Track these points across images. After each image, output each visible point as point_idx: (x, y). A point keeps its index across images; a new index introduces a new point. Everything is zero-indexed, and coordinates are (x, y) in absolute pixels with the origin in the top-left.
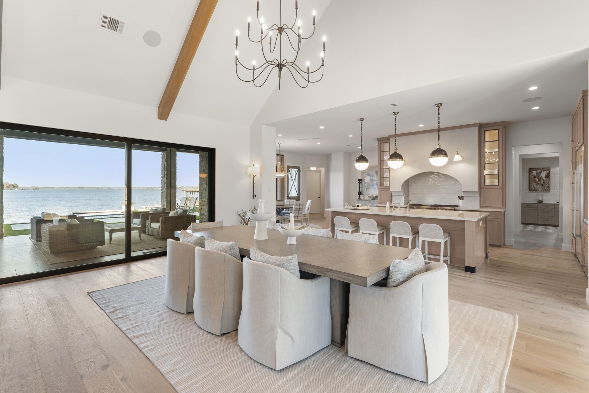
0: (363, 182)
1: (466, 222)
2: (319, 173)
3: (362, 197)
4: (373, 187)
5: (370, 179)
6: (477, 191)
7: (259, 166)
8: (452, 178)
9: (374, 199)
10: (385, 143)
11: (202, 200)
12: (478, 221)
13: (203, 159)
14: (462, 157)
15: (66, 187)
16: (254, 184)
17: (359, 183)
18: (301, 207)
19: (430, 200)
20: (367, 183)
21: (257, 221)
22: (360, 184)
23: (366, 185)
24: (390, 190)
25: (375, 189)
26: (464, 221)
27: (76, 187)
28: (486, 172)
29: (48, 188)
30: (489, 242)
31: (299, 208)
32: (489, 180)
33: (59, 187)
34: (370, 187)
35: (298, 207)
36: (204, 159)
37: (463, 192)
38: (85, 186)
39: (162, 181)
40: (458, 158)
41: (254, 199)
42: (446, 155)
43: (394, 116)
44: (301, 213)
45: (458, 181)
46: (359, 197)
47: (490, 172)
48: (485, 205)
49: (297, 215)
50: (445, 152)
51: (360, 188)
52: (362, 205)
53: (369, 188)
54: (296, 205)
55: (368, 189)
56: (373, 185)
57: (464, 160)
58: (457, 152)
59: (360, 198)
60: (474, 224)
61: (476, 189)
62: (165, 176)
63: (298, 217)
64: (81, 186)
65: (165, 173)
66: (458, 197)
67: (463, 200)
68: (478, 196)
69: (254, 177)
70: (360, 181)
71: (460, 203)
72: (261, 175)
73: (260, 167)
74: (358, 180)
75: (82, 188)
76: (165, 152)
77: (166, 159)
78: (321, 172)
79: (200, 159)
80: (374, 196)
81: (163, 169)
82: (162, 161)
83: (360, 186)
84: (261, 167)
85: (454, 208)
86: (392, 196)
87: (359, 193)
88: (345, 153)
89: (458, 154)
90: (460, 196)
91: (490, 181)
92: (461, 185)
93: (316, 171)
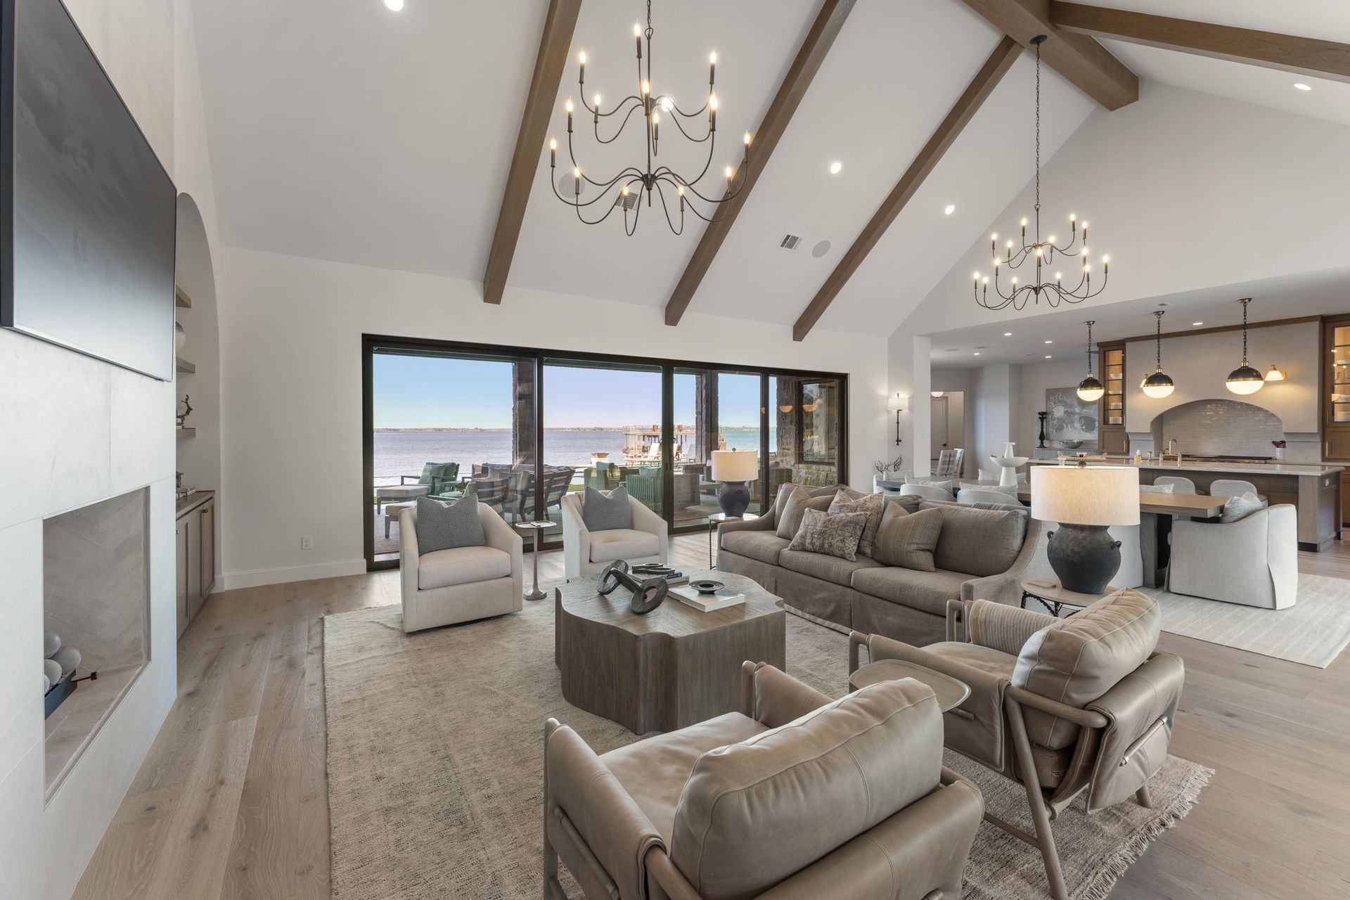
0: (1049, 417)
1: (1300, 477)
2: (944, 401)
3: (1046, 443)
4: (1073, 427)
5: (1065, 412)
6: (1316, 431)
7: (907, 397)
8: (1259, 409)
9: (1075, 448)
10: (1110, 352)
11: (784, 447)
12: (1323, 478)
13: (784, 385)
14: (1285, 374)
15: (416, 429)
16: (898, 423)
17: (1042, 419)
18: (952, 459)
19: (1210, 449)
20: (1059, 419)
21: (1004, 468)
22: (1042, 421)
23: (1055, 422)
24: (1127, 431)
25: (1076, 429)
26: (1297, 477)
27: (430, 429)
28: (1335, 397)
29: (390, 430)
30: (1344, 519)
31: (949, 461)
32: (1343, 412)
33: (405, 429)
34: (1065, 426)
35: (948, 459)
36: (786, 385)
37: (1285, 433)
38: (444, 428)
39: (697, 419)
40: (1274, 375)
41: (898, 445)
42: (1258, 376)
43: (1155, 318)
44: (952, 469)
45: (1273, 415)
46: (1042, 443)
47: (1346, 399)
48: (1333, 456)
49: (945, 472)
50: (1256, 372)
51: (1042, 428)
52: (1087, 455)
53: (1063, 427)
54: (945, 456)
55: (1060, 428)
56: (1072, 423)
57: (1287, 380)
58: (1274, 366)
59: (1042, 446)
60: (1316, 480)
61: (1314, 427)
62: (704, 411)
63: (946, 475)
64: (437, 427)
65: (704, 406)
66: (1273, 442)
67: (1284, 447)
68: (1318, 440)
69: (898, 413)
70: (1043, 416)
71: (1278, 453)
72: (911, 409)
73: (909, 398)
74: (1039, 413)
75: (440, 430)
76: (704, 375)
77: (706, 385)
78: (949, 398)
79: (778, 385)
80: (1075, 441)
81: (700, 401)
82: (697, 388)
83: (1042, 425)
84: (911, 399)
85: (1267, 460)
86: (1128, 442)
87: (1042, 437)
88: (1010, 365)
89: (1275, 369)
90: (1278, 440)
91: (1344, 414)
92: (1279, 420)
93: (942, 398)
